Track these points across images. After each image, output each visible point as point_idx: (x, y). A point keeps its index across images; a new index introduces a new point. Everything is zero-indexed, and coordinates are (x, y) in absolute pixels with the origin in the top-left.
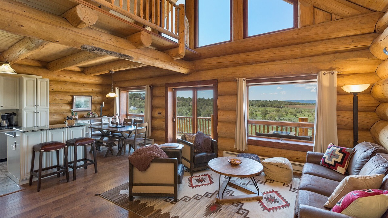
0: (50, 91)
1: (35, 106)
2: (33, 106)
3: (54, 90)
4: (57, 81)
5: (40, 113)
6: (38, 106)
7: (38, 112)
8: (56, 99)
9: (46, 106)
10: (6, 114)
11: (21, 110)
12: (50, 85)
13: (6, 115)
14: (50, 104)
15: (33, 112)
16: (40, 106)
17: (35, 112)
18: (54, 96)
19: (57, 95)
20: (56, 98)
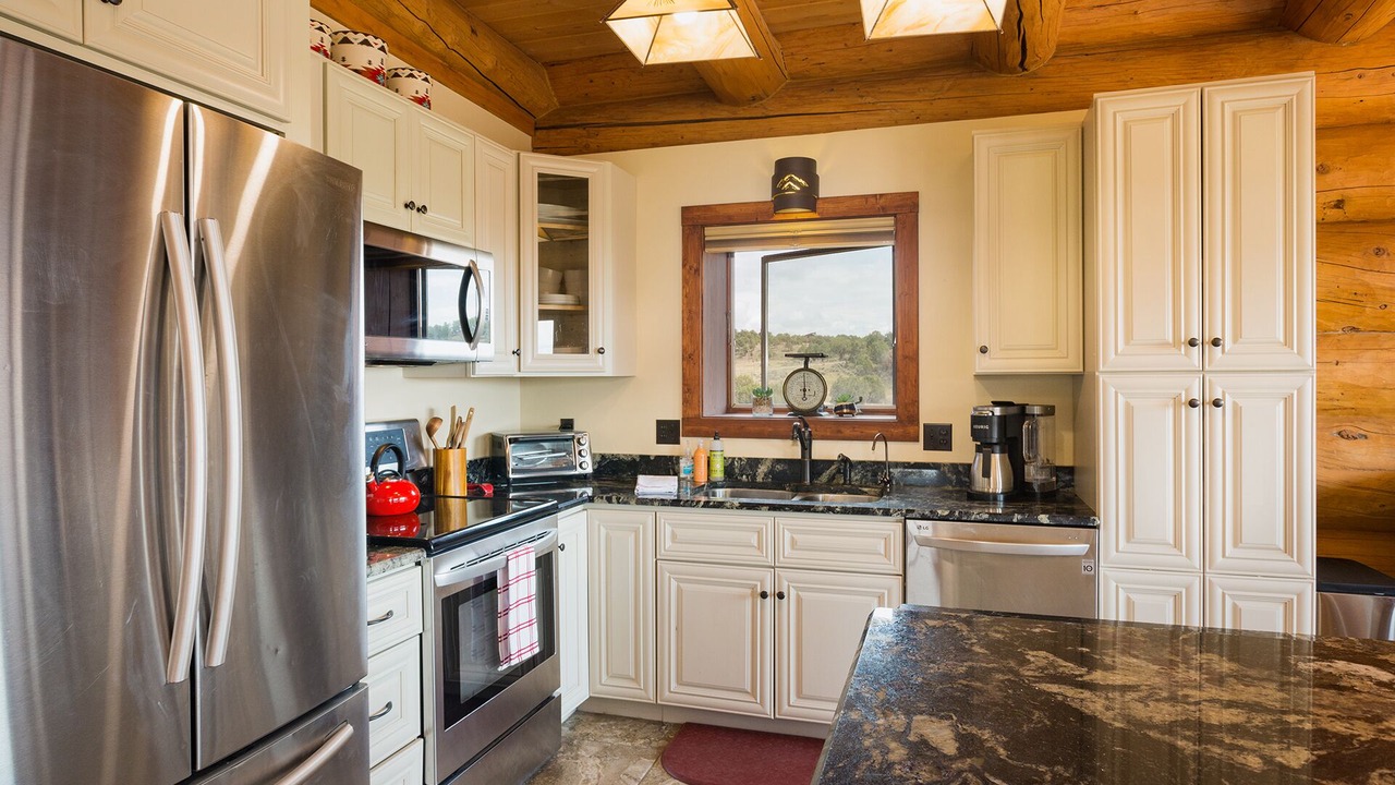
0: (1322, 225)
1: (1192, 343)
2: (1176, 344)
3: (1350, 211)
4: (1370, 125)
5: (1237, 411)
6: (1216, 342)
7: (1216, 403)
8: (1370, 293)
9: (1288, 342)
10: (996, 404)
11: (1094, 378)
12: (1321, 170)
13: (998, 411)
14: (1323, 334)
15: (1176, 401)
16: (1235, 340)
17: (1192, 404)
18: (1356, 260)
19: (1378, 252)
20: (1368, 278)
